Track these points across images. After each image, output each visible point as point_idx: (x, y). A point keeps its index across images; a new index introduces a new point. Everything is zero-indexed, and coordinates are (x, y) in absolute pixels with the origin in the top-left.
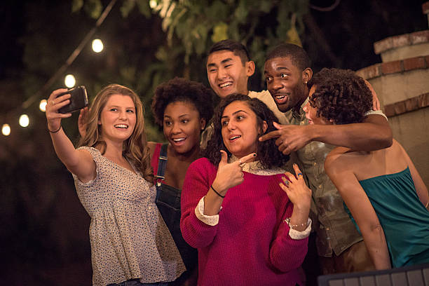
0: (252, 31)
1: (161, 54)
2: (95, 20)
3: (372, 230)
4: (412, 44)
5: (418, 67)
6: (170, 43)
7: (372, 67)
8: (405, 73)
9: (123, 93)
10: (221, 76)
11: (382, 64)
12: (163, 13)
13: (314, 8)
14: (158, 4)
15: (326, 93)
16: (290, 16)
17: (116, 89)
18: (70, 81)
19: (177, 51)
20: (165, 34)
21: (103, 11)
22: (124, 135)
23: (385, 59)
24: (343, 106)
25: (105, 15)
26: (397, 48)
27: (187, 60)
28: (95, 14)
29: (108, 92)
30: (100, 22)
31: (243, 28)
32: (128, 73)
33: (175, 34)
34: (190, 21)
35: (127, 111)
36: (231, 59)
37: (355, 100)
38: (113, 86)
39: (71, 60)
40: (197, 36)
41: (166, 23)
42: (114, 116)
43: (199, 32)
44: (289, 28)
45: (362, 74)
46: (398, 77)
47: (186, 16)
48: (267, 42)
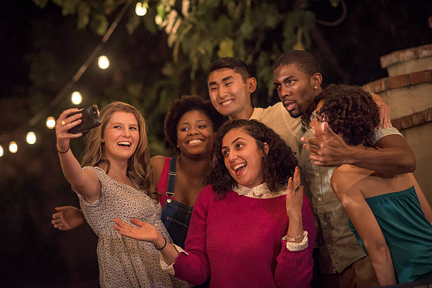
0: (258, 46)
1: (168, 70)
2: (101, 37)
3: (378, 248)
4: (418, 58)
5: (424, 81)
6: (176, 59)
7: (379, 81)
8: (412, 88)
9: (125, 110)
10: (222, 94)
11: (388, 78)
12: (168, 29)
13: (321, 22)
14: (163, 20)
15: (335, 106)
16: (296, 31)
17: (118, 106)
18: (77, 98)
19: (183, 67)
20: (171, 50)
21: (108, 28)
22: (127, 153)
23: (392, 73)
24: (352, 120)
25: (110, 31)
26: (403, 62)
27: (193, 76)
28: (101, 31)
29: (110, 109)
30: (106, 38)
31: (249, 44)
32: (135, 90)
33: (181, 50)
34: (195, 37)
35: (131, 128)
36: (231, 77)
37: (364, 113)
38: (115, 104)
39: (77, 77)
40: (203, 52)
41: (172, 39)
42: (117, 133)
43: (205, 48)
44: (295, 43)
45: (368, 88)
46: (405, 92)
47: (192, 32)
48: (273, 57)
